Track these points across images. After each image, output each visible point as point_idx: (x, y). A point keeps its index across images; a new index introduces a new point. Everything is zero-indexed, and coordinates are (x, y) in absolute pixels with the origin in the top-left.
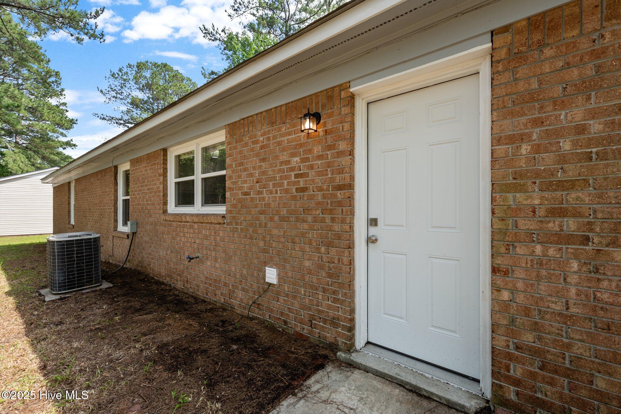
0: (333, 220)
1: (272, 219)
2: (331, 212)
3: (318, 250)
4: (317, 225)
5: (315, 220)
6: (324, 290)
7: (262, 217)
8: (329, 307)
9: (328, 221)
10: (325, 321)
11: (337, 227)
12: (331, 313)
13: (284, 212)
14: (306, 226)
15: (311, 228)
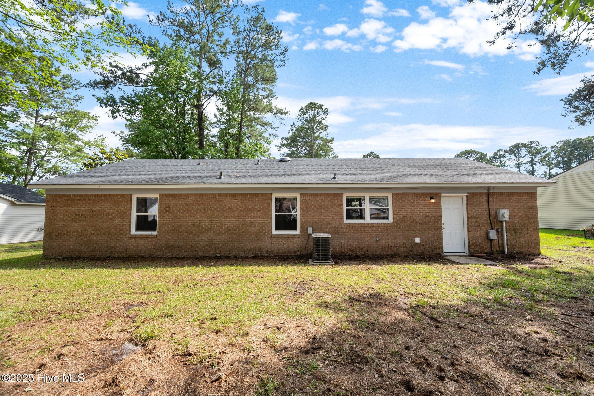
0: (438, 224)
1: (416, 224)
2: (437, 222)
3: (433, 231)
4: (433, 225)
5: (432, 224)
6: (436, 241)
7: (413, 224)
8: (437, 245)
9: (436, 224)
10: (436, 249)
11: (439, 226)
12: (438, 246)
13: (421, 222)
14: (429, 225)
15: (431, 226)
